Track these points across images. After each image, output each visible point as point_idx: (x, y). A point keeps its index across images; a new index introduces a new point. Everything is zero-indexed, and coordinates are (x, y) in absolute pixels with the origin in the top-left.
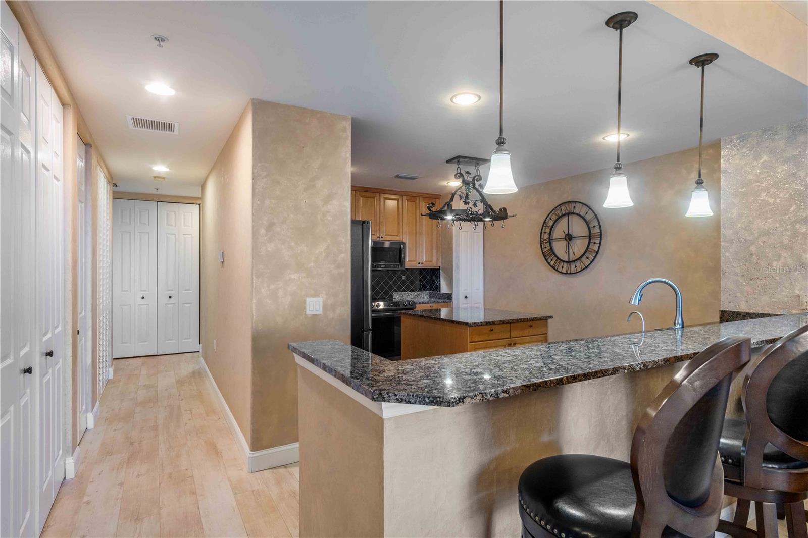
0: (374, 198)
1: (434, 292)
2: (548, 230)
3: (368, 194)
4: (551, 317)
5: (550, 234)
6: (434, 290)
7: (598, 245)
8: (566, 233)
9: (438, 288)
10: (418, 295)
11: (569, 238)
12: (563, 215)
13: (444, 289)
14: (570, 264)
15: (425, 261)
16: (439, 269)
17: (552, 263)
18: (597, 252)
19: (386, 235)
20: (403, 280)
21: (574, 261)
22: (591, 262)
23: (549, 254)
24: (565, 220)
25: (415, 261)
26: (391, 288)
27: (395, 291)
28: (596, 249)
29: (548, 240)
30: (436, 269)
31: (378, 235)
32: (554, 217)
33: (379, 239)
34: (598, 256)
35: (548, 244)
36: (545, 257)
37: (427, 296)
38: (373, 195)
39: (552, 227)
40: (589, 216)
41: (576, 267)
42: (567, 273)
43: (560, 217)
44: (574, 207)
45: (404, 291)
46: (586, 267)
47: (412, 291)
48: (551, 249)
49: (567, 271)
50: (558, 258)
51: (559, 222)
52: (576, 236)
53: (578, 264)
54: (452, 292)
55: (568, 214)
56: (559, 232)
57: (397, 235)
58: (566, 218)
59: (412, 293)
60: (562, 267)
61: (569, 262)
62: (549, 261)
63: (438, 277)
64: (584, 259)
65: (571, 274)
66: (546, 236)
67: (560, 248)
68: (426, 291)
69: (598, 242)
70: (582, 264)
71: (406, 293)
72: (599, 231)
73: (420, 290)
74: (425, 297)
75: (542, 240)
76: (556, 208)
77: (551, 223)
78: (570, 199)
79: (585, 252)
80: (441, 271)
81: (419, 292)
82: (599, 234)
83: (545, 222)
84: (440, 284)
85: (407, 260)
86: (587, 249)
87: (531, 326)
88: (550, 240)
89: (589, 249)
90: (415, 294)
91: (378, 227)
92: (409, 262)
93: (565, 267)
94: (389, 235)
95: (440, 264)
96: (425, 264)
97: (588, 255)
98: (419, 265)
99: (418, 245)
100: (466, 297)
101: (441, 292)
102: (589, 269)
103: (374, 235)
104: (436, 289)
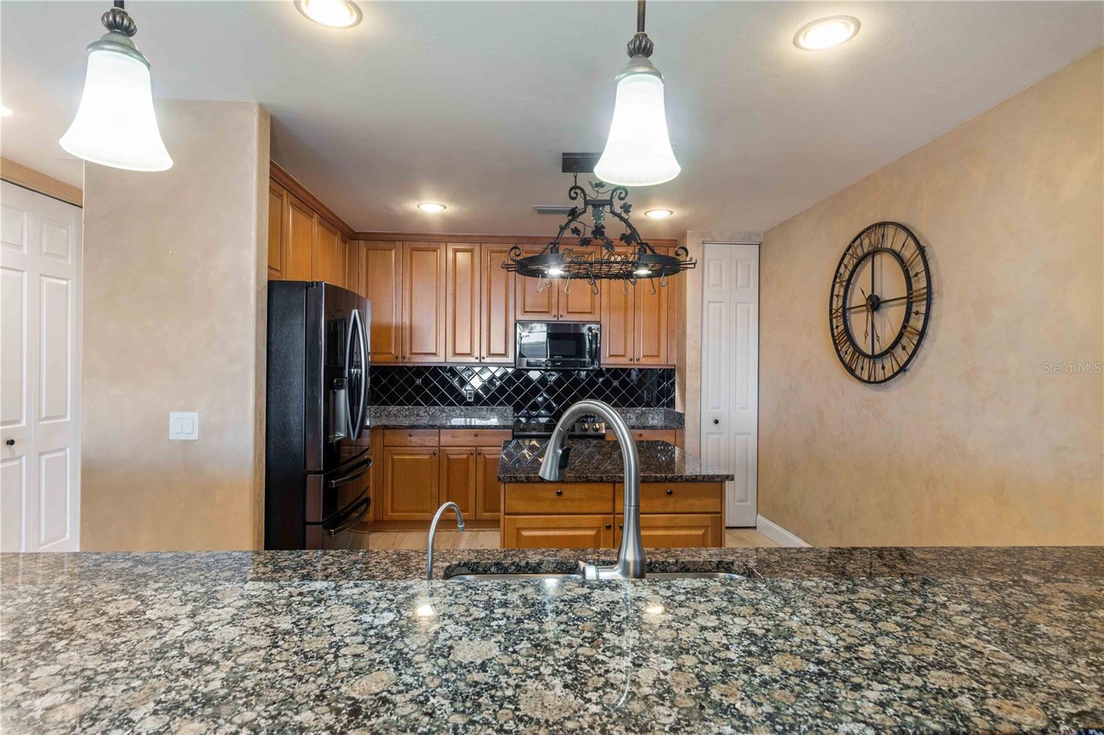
1: (668, 409)
2: (842, 292)
4: (730, 478)
5: (845, 298)
6: (668, 406)
7: (922, 317)
8: (870, 293)
9: (672, 402)
10: (643, 413)
11: (875, 304)
12: (864, 258)
14: (874, 363)
15: (644, 356)
16: (674, 369)
17: (847, 359)
18: (923, 334)
19: (568, 313)
20: (616, 387)
21: (882, 355)
22: (911, 357)
23: (842, 339)
24: (867, 268)
25: (623, 356)
28: (920, 326)
29: (841, 310)
30: (670, 370)
31: (555, 313)
32: (852, 262)
33: (556, 319)
34: (926, 343)
35: (841, 318)
36: (836, 347)
39: (849, 282)
40: (909, 252)
41: (883, 368)
42: (868, 382)
43: (860, 260)
44: (884, 236)
46: (902, 369)
47: (632, 405)
48: (847, 331)
49: (869, 378)
50: (857, 348)
51: (860, 272)
52: (887, 299)
53: (887, 361)
54: (686, 411)
55: (873, 253)
56: (858, 295)
57: (590, 313)
58: (871, 261)
60: (863, 368)
61: (874, 357)
62: (843, 355)
63: (673, 385)
64: (899, 350)
65: (875, 382)
66: (840, 303)
67: (859, 323)
68: (661, 406)
69: (923, 309)
70: (894, 362)
72: (925, 285)
73: (646, 405)
74: (655, 417)
75: (834, 311)
76: (854, 241)
77: (847, 276)
78: (880, 219)
79: (901, 335)
80: (676, 373)
81: (644, 409)
82: (925, 291)
83: (837, 273)
84: (674, 397)
85: (605, 353)
86: (904, 327)
87: (670, 493)
88: (845, 310)
89: (909, 329)
90: (637, 411)
91: (554, 301)
92: (612, 358)
93: (866, 366)
94: (574, 313)
95: (674, 361)
96: (643, 361)
97: (904, 341)
98: (632, 362)
99: (630, 328)
100: (716, 422)
101: (676, 410)
102: (908, 373)
103: (547, 312)
104: (671, 404)
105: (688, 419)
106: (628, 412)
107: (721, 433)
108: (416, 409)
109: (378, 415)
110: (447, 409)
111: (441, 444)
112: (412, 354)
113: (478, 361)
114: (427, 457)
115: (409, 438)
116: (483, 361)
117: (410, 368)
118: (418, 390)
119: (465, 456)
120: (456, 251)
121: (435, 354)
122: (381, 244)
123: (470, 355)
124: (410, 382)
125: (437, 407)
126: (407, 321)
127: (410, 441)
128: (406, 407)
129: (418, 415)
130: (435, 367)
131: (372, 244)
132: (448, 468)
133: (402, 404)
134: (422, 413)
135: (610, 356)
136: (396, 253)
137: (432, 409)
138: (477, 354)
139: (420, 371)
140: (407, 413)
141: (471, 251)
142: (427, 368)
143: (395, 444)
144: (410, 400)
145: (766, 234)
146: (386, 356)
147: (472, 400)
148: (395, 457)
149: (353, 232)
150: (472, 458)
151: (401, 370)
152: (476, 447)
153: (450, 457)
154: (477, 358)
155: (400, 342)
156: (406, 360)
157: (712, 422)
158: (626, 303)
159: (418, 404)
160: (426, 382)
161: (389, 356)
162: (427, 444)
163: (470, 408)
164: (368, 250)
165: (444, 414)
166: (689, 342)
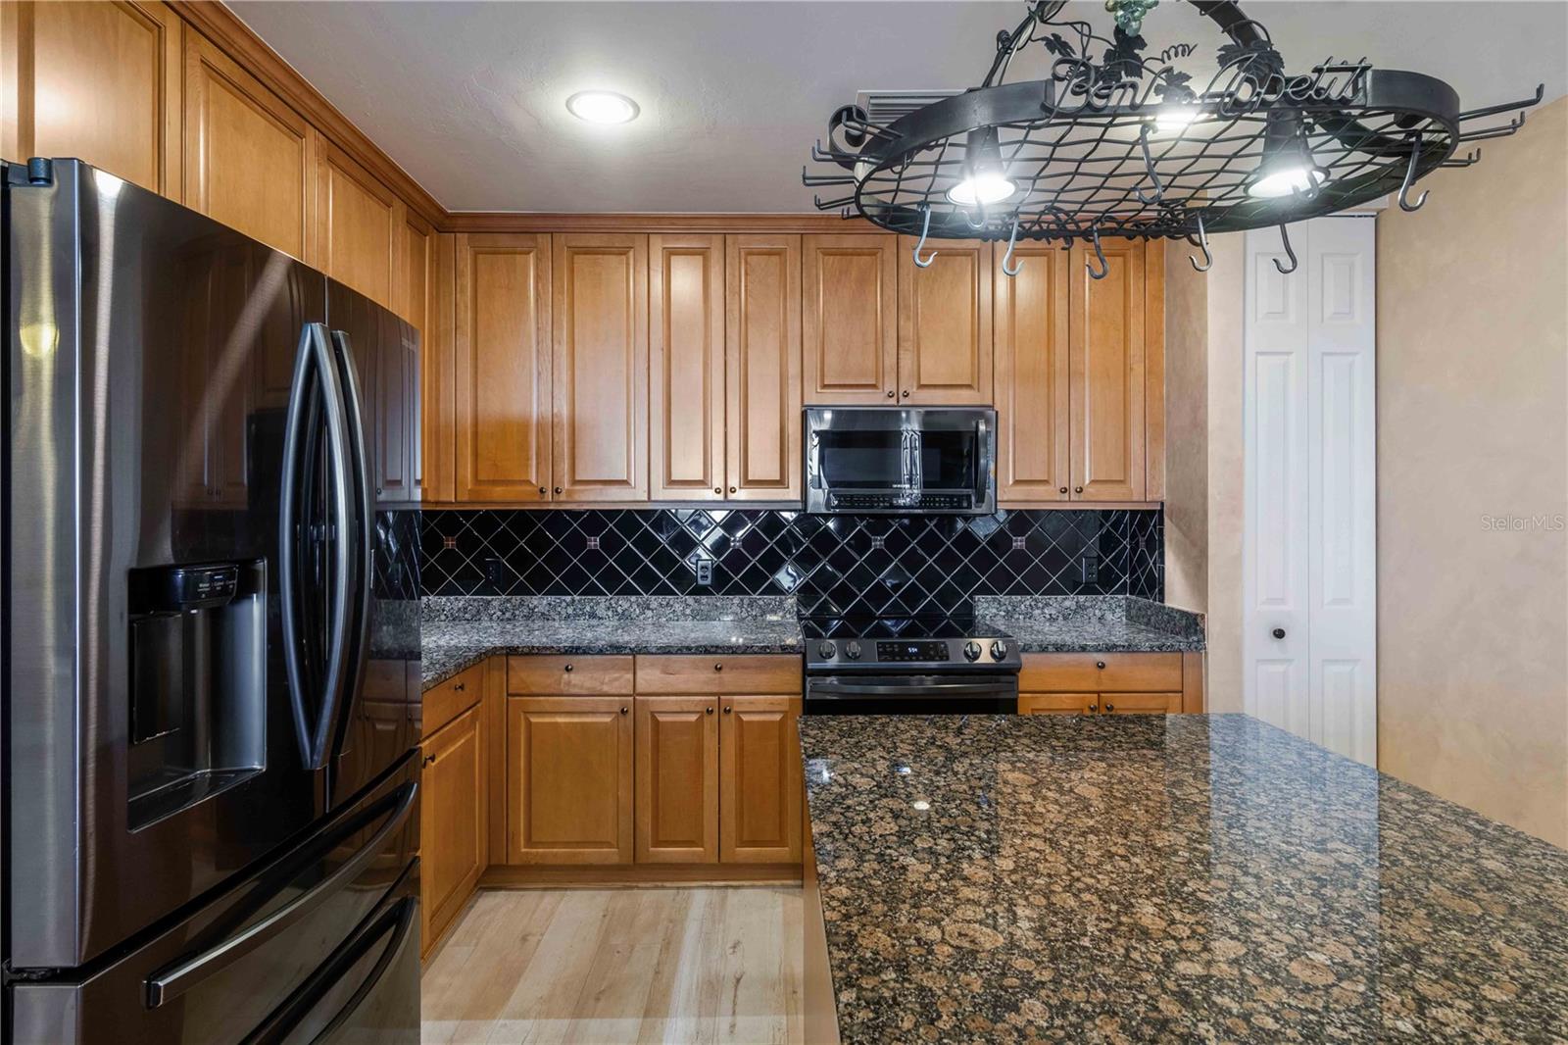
0: (872, 253)
1: (1142, 601)
6: (1142, 593)
9: (1153, 585)
10: (1080, 607)
13: (1178, 595)
15: (1093, 482)
16: (1161, 512)
19: (921, 387)
20: (1019, 552)
25: (1045, 482)
26: (969, 579)
27: (984, 590)
30: (1152, 513)
31: (890, 386)
33: (893, 401)
37: (1119, 613)
45: (1019, 590)
47: (1054, 590)
54: (1206, 609)
57: (970, 386)
59: (1053, 600)
63: (1156, 544)
68: (1118, 592)
71: (1028, 600)
73: (1089, 590)
74: (1109, 616)
80: (1166, 520)
81: (1082, 598)
84: (1162, 571)
85: (1007, 476)
90: (1067, 603)
91: (890, 361)
92: (1019, 488)
94: (935, 386)
95: (1160, 492)
96: (1091, 492)
98: (1066, 497)
99: (1060, 420)
100: (1279, 634)
101: (1168, 604)
103: (874, 386)
104: (1151, 588)
105: (1213, 627)
106: (1047, 604)
107: (1289, 661)
108: (588, 603)
109: (508, 615)
110: (655, 601)
111: (639, 689)
112: (575, 482)
113: (720, 497)
114: (607, 719)
115: (566, 676)
116: (731, 496)
117: (575, 515)
118: (593, 560)
119: (693, 718)
120: (670, 253)
121: (625, 483)
122: (504, 241)
123: (702, 483)
124: (576, 543)
125: (633, 598)
126: (563, 409)
127: (569, 683)
128: (568, 598)
129: (593, 615)
130: (629, 511)
131: (487, 240)
132: (656, 747)
133: (558, 591)
134: (601, 611)
135: (1017, 482)
136: (538, 260)
137: (624, 603)
138: (718, 482)
139: (595, 520)
140: (570, 610)
141: (703, 253)
142: (611, 514)
143: (534, 690)
144: (575, 583)
146: (519, 488)
147: (708, 582)
148: (534, 720)
149: (441, 211)
150: (710, 722)
151: (557, 519)
152: (719, 694)
153: (661, 718)
154: (718, 491)
155: (549, 457)
156: (563, 497)
157: (1267, 634)
158: (1050, 364)
159: (593, 591)
160: (610, 544)
161: (528, 488)
162: (606, 689)
163: (704, 599)
164: (476, 254)
165: (649, 613)
166: (1215, 448)
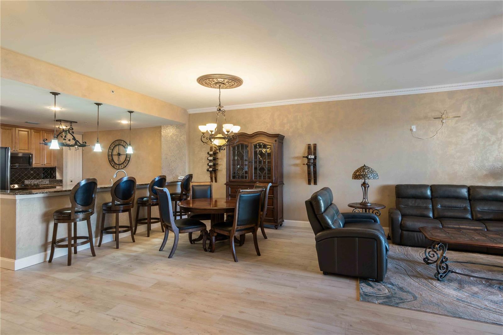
0: (11, 130)
1: (52, 179)
2: (111, 151)
3: (7, 128)
5: (112, 152)
7: (129, 158)
8: (118, 152)
11: (119, 155)
12: (117, 145)
13: (58, 177)
15: (46, 164)
16: (56, 168)
17: (113, 165)
18: (129, 161)
19: (19, 150)
20: (32, 173)
21: (121, 164)
22: (127, 165)
24: (117, 147)
25: (39, 163)
26: (23, 178)
27: (26, 179)
30: (54, 168)
31: (14, 149)
32: (114, 146)
33: (14, 152)
34: (129, 162)
35: (111, 157)
36: (110, 162)
38: (10, 128)
39: (113, 149)
41: (121, 167)
42: (118, 169)
43: (116, 146)
44: (121, 142)
45: (32, 179)
46: (125, 167)
47: (38, 179)
48: (112, 159)
50: (115, 163)
51: (115, 148)
52: (122, 154)
53: (122, 165)
54: (63, 178)
55: (119, 145)
56: (115, 152)
57: (27, 150)
58: (118, 146)
59: (38, 180)
60: (117, 167)
61: (119, 164)
62: (112, 164)
63: (55, 172)
64: (124, 163)
65: (120, 169)
66: (111, 153)
67: (116, 158)
68: (47, 179)
70: (124, 165)
71: (34, 180)
73: (43, 178)
74: (47, 182)
75: (109, 155)
76: (114, 142)
77: (112, 148)
78: (120, 139)
79: (125, 161)
80: (56, 169)
81: (42, 180)
83: (110, 147)
84: (56, 175)
85: (34, 163)
86: (126, 159)
88: (112, 155)
90: (40, 181)
93: (118, 166)
94: (24, 150)
95: (56, 165)
97: (125, 162)
98: (41, 165)
99: (41, 155)
100: (72, 181)
101: (57, 179)
102: (126, 167)
104: (54, 178)
105: (64, 181)
106: (37, 181)
145: (85, 133)
157: (70, 181)
166: (64, 160)
